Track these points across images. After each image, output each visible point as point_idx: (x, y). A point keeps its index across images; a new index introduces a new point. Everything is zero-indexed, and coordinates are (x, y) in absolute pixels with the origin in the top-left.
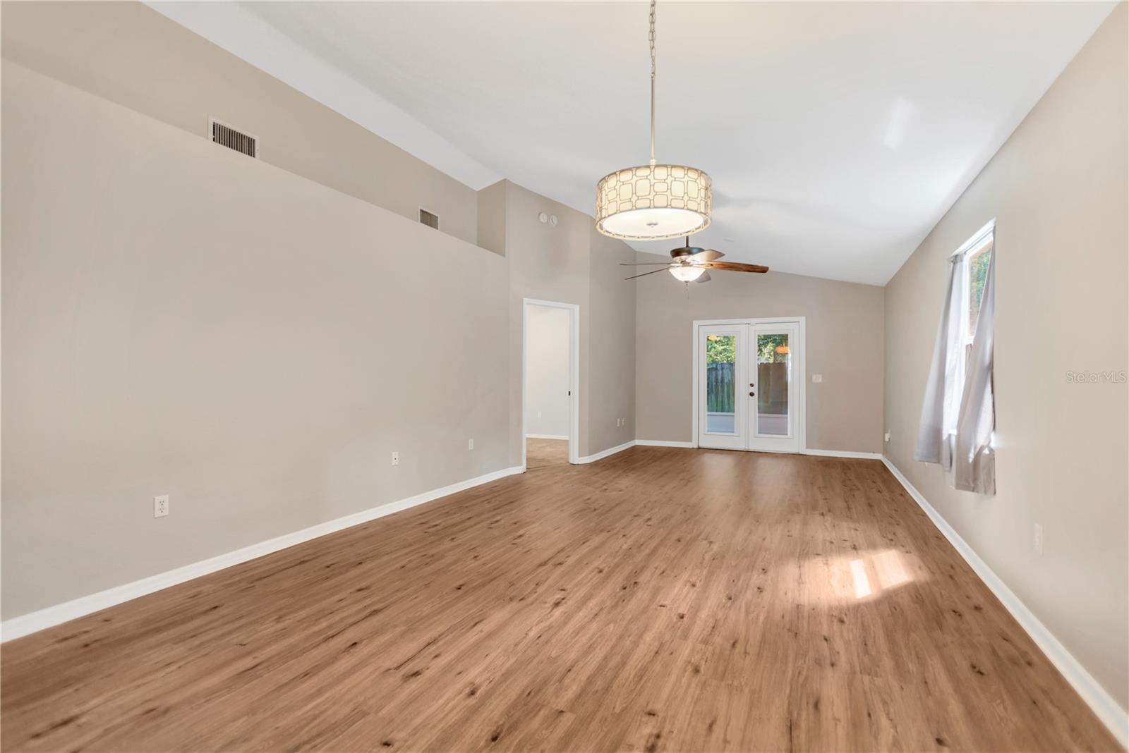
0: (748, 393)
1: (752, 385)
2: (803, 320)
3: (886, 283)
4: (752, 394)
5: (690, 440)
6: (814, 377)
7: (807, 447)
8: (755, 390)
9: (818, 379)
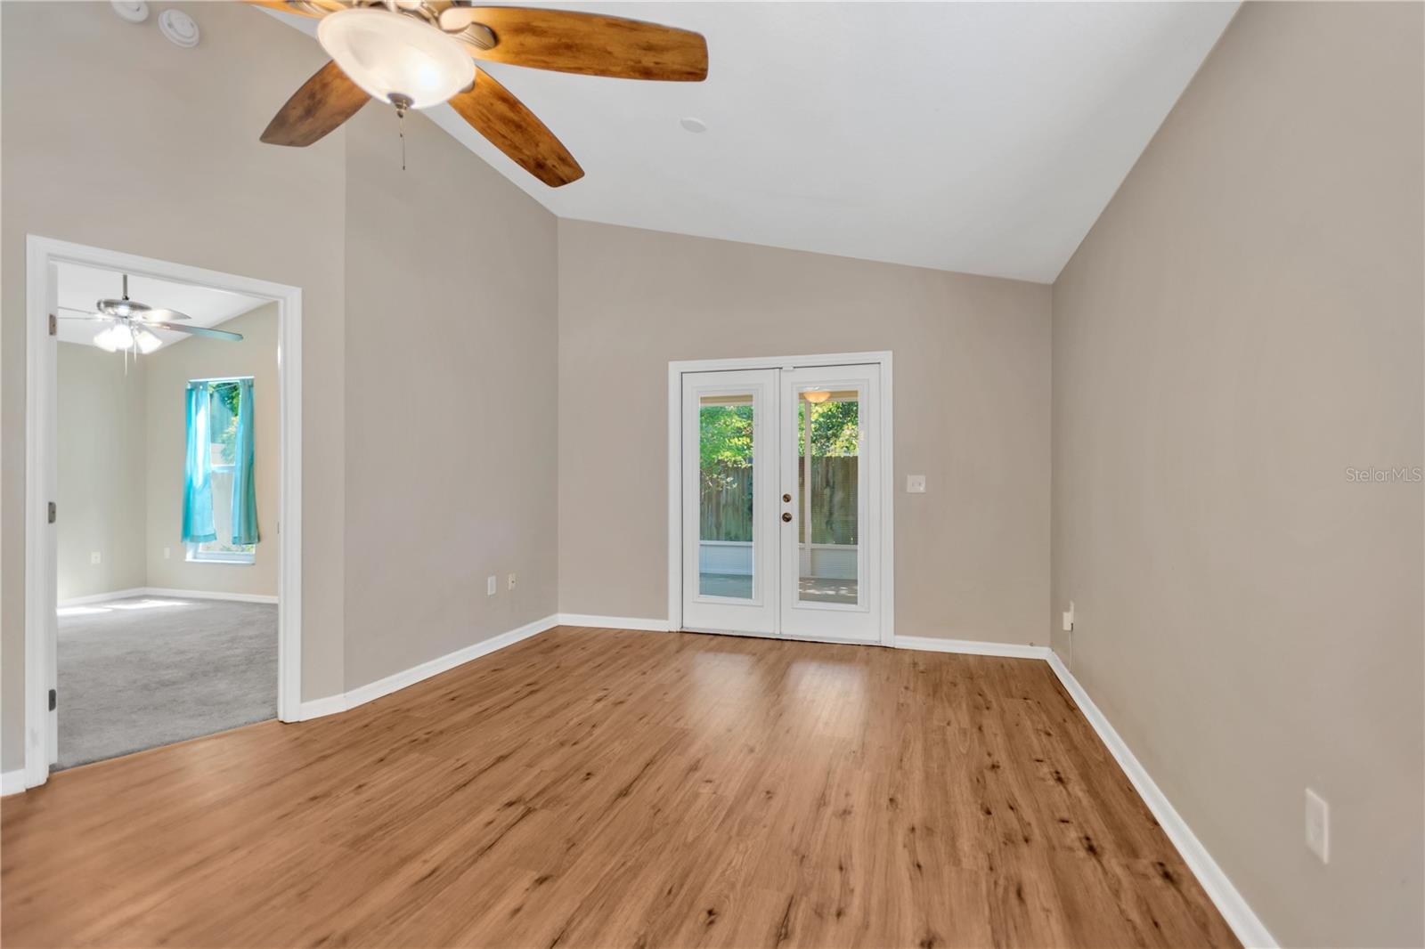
0: (778, 517)
1: (787, 498)
2: (886, 357)
3: (1056, 276)
4: (787, 518)
5: (664, 616)
6: (911, 479)
7: (897, 632)
8: (792, 508)
9: (917, 484)
